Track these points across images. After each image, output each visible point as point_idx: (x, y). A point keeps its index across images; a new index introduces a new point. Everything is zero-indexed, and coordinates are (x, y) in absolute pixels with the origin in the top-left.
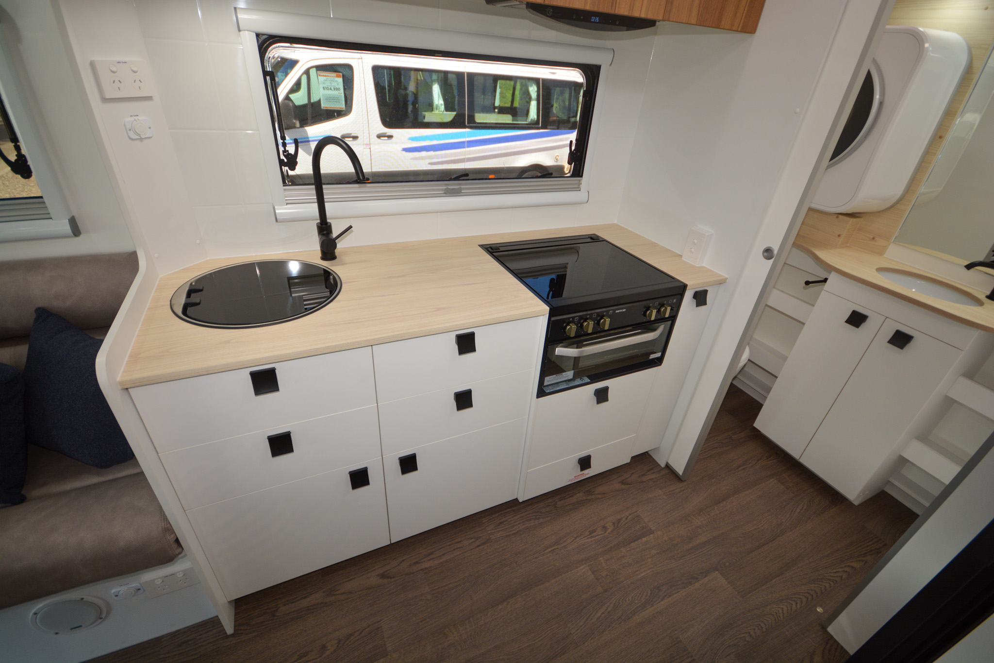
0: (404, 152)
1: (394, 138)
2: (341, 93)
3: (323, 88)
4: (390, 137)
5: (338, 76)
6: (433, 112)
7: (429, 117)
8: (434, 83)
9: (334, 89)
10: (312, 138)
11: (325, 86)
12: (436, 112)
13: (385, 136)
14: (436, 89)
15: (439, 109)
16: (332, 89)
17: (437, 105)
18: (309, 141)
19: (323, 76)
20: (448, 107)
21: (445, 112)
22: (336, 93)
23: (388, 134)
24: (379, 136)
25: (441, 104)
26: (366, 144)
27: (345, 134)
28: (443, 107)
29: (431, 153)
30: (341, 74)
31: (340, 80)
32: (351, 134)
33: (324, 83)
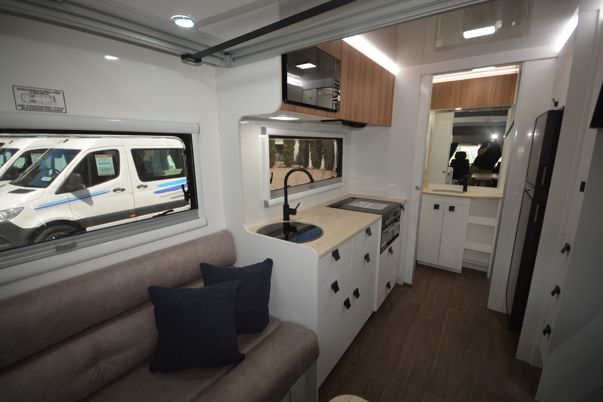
0: (155, 194)
1: (148, 187)
2: (112, 166)
3: (99, 163)
4: (146, 186)
5: (109, 156)
6: (169, 170)
7: (167, 173)
8: (168, 155)
9: (107, 164)
10: (92, 193)
11: (100, 162)
12: (171, 170)
13: (142, 187)
14: (169, 158)
15: (173, 168)
16: (105, 163)
17: (171, 166)
18: (90, 196)
19: (99, 157)
20: (177, 167)
21: (176, 169)
22: (108, 165)
23: (144, 185)
24: (138, 187)
25: (174, 165)
26: (130, 193)
27: (116, 189)
28: (175, 166)
29: (172, 192)
30: (111, 155)
31: (111, 159)
32: (120, 188)
33: (100, 161)
